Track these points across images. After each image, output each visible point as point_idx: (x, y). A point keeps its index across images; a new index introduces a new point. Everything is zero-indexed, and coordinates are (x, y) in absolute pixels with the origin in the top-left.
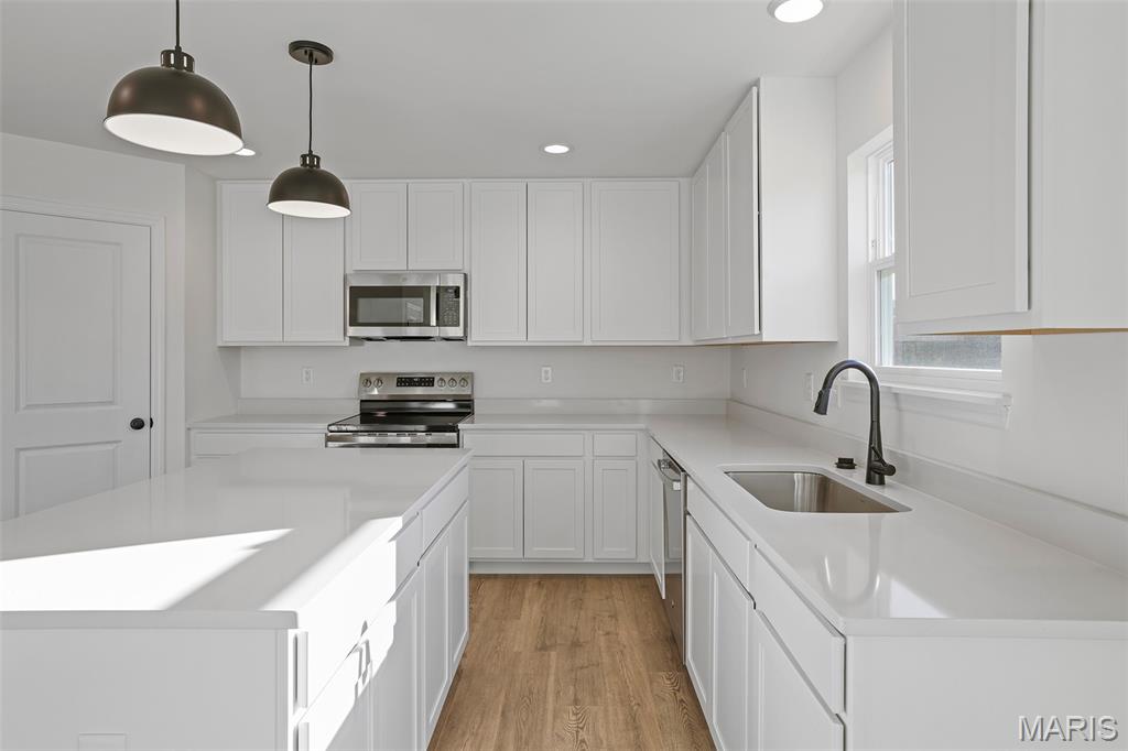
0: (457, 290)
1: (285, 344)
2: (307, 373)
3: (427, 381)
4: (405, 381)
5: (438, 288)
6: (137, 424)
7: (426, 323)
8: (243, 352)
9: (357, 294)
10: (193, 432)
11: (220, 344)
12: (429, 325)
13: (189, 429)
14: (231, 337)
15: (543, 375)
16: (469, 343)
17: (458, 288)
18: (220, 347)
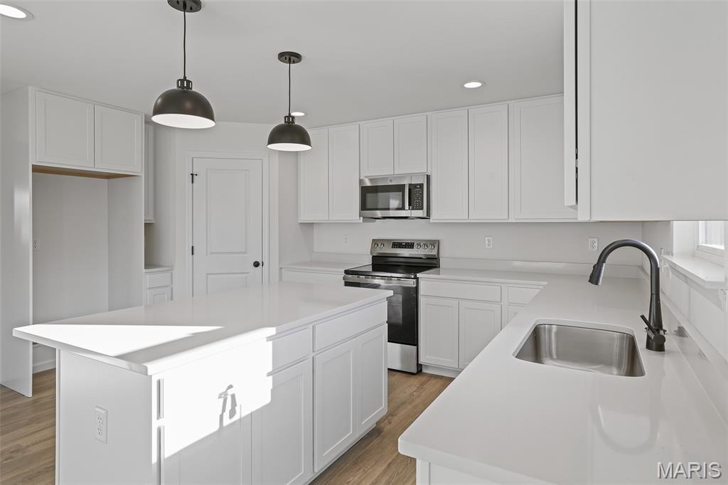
0: (421, 185)
1: (329, 222)
2: (346, 238)
3: (410, 245)
4: (398, 245)
5: (410, 185)
6: (256, 264)
7: (403, 208)
8: (315, 226)
9: (365, 191)
10: (283, 270)
11: (300, 222)
12: (404, 209)
13: (281, 268)
14: (305, 218)
15: (487, 242)
16: (431, 221)
17: (423, 184)
18: (300, 223)
